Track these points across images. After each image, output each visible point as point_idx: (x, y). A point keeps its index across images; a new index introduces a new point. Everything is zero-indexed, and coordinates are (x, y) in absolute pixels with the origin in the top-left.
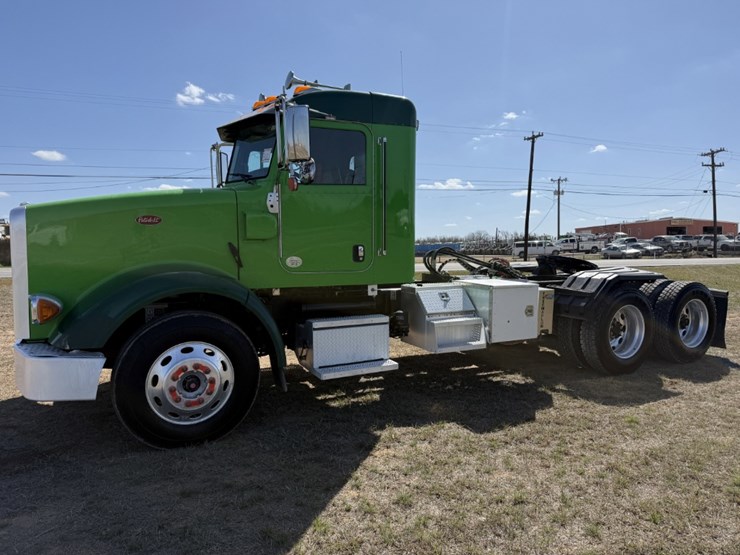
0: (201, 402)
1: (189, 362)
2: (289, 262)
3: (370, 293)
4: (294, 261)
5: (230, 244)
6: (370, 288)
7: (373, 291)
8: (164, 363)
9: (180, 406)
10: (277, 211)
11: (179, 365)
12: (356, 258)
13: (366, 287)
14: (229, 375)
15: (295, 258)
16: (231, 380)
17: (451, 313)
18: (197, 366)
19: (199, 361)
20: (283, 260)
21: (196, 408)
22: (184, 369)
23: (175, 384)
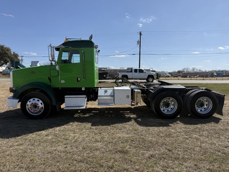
0: (36, 111)
1: (34, 102)
2: (61, 81)
3: (83, 90)
4: (63, 82)
5: (49, 78)
6: (82, 88)
7: (83, 89)
8: (29, 102)
9: (32, 111)
10: (58, 70)
11: (32, 102)
12: (78, 81)
13: (81, 88)
14: (43, 106)
15: (63, 81)
16: (43, 107)
17: (106, 96)
18: (35, 103)
19: (36, 102)
20: (60, 81)
21: (36, 112)
22: (33, 103)
23: (31, 106)
